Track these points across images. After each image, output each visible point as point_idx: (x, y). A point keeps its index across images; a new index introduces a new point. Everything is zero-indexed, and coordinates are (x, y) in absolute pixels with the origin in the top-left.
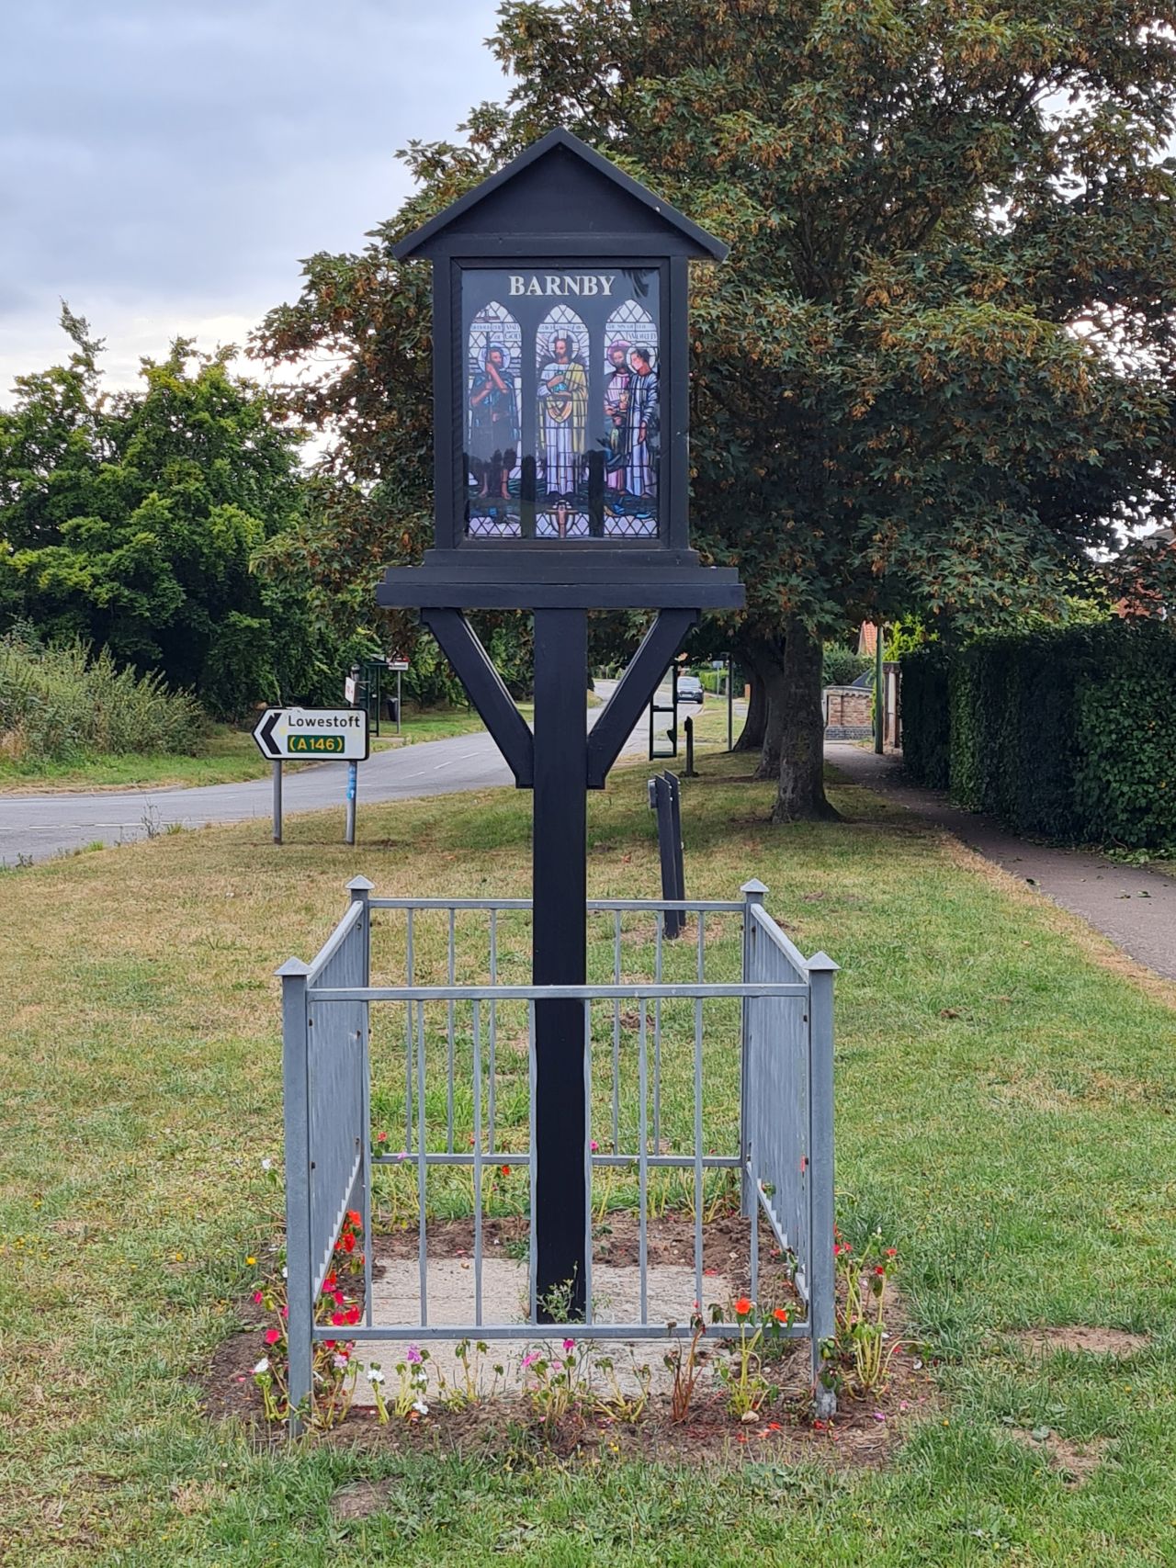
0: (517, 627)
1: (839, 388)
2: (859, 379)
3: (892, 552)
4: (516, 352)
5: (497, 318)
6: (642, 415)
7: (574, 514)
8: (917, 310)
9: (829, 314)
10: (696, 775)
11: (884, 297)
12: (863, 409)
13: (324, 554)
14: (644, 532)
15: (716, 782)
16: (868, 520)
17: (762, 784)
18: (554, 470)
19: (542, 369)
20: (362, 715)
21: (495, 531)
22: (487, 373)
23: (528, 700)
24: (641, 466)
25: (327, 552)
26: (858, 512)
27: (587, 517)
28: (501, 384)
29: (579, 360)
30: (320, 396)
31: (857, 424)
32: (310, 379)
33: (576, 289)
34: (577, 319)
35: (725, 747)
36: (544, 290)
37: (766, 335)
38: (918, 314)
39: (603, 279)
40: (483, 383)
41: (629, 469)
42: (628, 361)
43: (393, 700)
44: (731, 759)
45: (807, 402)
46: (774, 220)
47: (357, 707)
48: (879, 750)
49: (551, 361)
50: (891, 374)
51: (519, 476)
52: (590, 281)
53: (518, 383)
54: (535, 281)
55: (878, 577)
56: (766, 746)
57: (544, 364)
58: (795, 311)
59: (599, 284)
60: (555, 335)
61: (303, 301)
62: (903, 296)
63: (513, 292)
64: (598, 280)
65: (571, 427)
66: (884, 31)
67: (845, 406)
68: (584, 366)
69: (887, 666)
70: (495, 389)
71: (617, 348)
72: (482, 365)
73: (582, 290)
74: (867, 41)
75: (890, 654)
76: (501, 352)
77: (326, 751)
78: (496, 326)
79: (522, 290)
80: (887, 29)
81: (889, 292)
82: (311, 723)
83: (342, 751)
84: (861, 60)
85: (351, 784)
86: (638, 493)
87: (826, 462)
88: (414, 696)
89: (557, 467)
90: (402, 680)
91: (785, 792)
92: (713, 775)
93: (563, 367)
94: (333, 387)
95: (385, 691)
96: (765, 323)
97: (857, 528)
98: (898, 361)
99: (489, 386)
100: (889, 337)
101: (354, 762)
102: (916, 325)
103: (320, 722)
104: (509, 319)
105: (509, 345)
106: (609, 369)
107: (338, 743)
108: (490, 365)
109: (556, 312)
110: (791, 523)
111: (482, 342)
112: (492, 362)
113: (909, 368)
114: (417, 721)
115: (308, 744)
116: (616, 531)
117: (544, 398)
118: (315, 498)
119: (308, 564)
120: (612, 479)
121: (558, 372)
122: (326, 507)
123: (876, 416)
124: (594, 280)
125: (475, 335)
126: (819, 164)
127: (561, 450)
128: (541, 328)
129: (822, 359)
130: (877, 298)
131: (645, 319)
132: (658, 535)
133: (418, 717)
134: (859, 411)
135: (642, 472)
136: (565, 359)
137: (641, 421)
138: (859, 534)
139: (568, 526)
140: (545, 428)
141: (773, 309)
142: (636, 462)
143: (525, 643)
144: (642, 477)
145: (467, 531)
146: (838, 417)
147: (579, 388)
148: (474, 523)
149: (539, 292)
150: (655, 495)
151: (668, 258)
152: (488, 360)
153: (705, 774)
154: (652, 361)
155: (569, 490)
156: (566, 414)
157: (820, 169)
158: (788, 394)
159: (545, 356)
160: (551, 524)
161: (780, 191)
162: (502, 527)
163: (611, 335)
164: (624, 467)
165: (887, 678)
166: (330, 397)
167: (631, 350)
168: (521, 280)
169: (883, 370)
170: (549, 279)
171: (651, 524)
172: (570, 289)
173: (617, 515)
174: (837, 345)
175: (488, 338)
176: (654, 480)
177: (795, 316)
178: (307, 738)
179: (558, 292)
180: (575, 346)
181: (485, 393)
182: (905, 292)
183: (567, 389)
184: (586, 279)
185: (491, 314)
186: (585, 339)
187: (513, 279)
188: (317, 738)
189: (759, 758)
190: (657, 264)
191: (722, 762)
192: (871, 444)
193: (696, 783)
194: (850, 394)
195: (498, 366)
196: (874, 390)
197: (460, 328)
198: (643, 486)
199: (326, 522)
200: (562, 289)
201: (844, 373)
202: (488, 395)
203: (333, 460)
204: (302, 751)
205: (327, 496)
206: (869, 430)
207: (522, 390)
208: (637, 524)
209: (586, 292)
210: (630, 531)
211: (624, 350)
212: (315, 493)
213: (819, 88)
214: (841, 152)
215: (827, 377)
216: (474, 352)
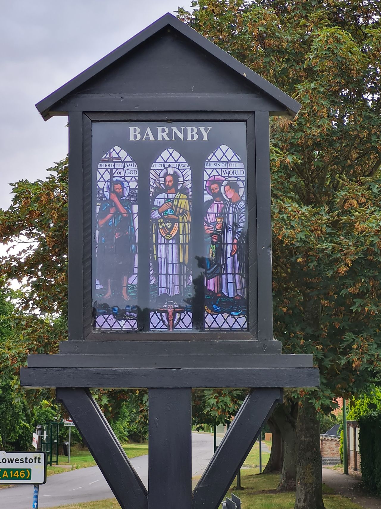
0: (136, 401)
1: (331, 256)
2: (342, 251)
3: (365, 356)
4: (134, 185)
5: (119, 158)
6: (234, 233)
7: (180, 313)
8: (375, 211)
9: (323, 213)
10: (243, 489)
11: (355, 203)
12: (345, 269)
13: (20, 357)
14: (236, 326)
15: (254, 494)
16: (349, 336)
17: (282, 495)
18: (164, 277)
19: (154, 198)
20: (42, 456)
21: (117, 326)
22: (111, 201)
23: (144, 443)
24: (234, 274)
25: (22, 355)
26: (342, 331)
27: (191, 314)
28: (122, 209)
29: (184, 190)
30: (20, 263)
31: (341, 278)
32: (14, 252)
33: (182, 137)
34: (182, 159)
35: (257, 471)
36: (156, 137)
37: (286, 225)
38: (376, 213)
39: (202, 129)
40: (108, 209)
41: (224, 276)
42: (223, 192)
43: (66, 443)
44: (261, 479)
45: (311, 265)
46: (289, 159)
47: (39, 451)
48: (346, 472)
49: (161, 191)
50: (361, 248)
51: (136, 282)
52: (192, 130)
53: (135, 208)
54: (149, 130)
55: (356, 370)
56: (284, 471)
57: (156, 194)
58: (303, 210)
59: (199, 133)
60: (165, 171)
61: (11, 207)
62: (365, 204)
63: (132, 139)
64: (199, 130)
65: (178, 243)
66: (350, 54)
67: (334, 267)
68: (188, 195)
69: (349, 423)
70: (118, 213)
71: (214, 182)
72: (107, 194)
73: (185, 136)
74: (340, 59)
75: (350, 416)
76: (122, 185)
77: (19, 478)
78: (118, 165)
79: (139, 137)
80: (352, 53)
81: (358, 201)
82: (11, 461)
83: (30, 478)
84: (337, 71)
85: (35, 499)
86: (231, 295)
87: (323, 301)
88: (79, 441)
89: (167, 274)
90: (72, 432)
91: (300, 502)
92: (252, 489)
93: (171, 196)
94: (28, 258)
95: (62, 438)
96: (285, 218)
97: (342, 341)
98: (366, 241)
99: (112, 210)
100: (360, 226)
101: (36, 485)
102: (375, 219)
103: (17, 461)
104: (129, 159)
105: (128, 179)
106: (207, 198)
107: (27, 473)
108: (113, 195)
109: (165, 154)
110: (302, 341)
111: (107, 176)
112: (115, 192)
113: (372, 244)
114: (80, 455)
115: (9, 474)
116: (215, 325)
117: (156, 220)
118: (17, 324)
119: (10, 363)
120: (211, 285)
121: (167, 200)
122: (23, 329)
123: (352, 273)
124: (195, 130)
125: (102, 171)
126: (313, 128)
127: (170, 261)
128: (154, 166)
129: (319, 239)
130: (351, 204)
131: (235, 159)
132: (248, 328)
133: (81, 453)
134: (343, 270)
135: (234, 278)
136: (173, 190)
137: (233, 239)
138: (345, 344)
139: (175, 322)
140: (157, 244)
141: (290, 209)
142: (229, 271)
143: (141, 411)
144: (234, 282)
145: (94, 326)
146: (330, 273)
147: (184, 212)
148: (100, 320)
149: (152, 139)
150: (245, 296)
151: (254, 112)
152: (111, 190)
153: (247, 488)
154: (242, 192)
155: (177, 293)
156: (174, 233)
157: (315, 131)
158: (299, 260)
159: (157, 188)
160: (162, 320)
161: (292, 145)
162: (122, 322)
163: (209, 171)
164: (220, 275)
165: (349, 430)
166: (26, 263)
167: (224, 183)
168: (138, 130)
169: (356, 245)
170: (160, 129)
171: (242, 320)
172: (176, 136)
173: (215, 313)
174: (328, 231)
175: (112, 174)
176: (245, 285)
177: (303, 214)
178: (8, 470)
179: (167, 139)
180: (181, 180)
181: (109, 216)
182: (367, 202)
183: (174, 213)
184: (189, 129)
185: (115, 155)
186: (188, 174)
187: (132, 129)
188: (14, 470)
189: (279, 478)
190: (244, 117)
191: (256, 480)
192: (350, 290)
193: (243, 493)
194: (337, 260)
195: (120, 196)
196: (351, 257)
197: (90, 166)
198: (235, 290)
199: (22, 338)
200: (170, 137)
201: (333, 248)
202: (112, 218)
203: (28, 301)
204: (5, 478)
205: (24, 323)
206: (348, 281)
207: (139, 214)
208: (231, 320)
209: (189, 139)
210: (225, 326)
211: (219, 183)
212: (17, 321)
213: (313, 86)
214: (327, 122)
215: (323, 250)
216: (101, 185)
